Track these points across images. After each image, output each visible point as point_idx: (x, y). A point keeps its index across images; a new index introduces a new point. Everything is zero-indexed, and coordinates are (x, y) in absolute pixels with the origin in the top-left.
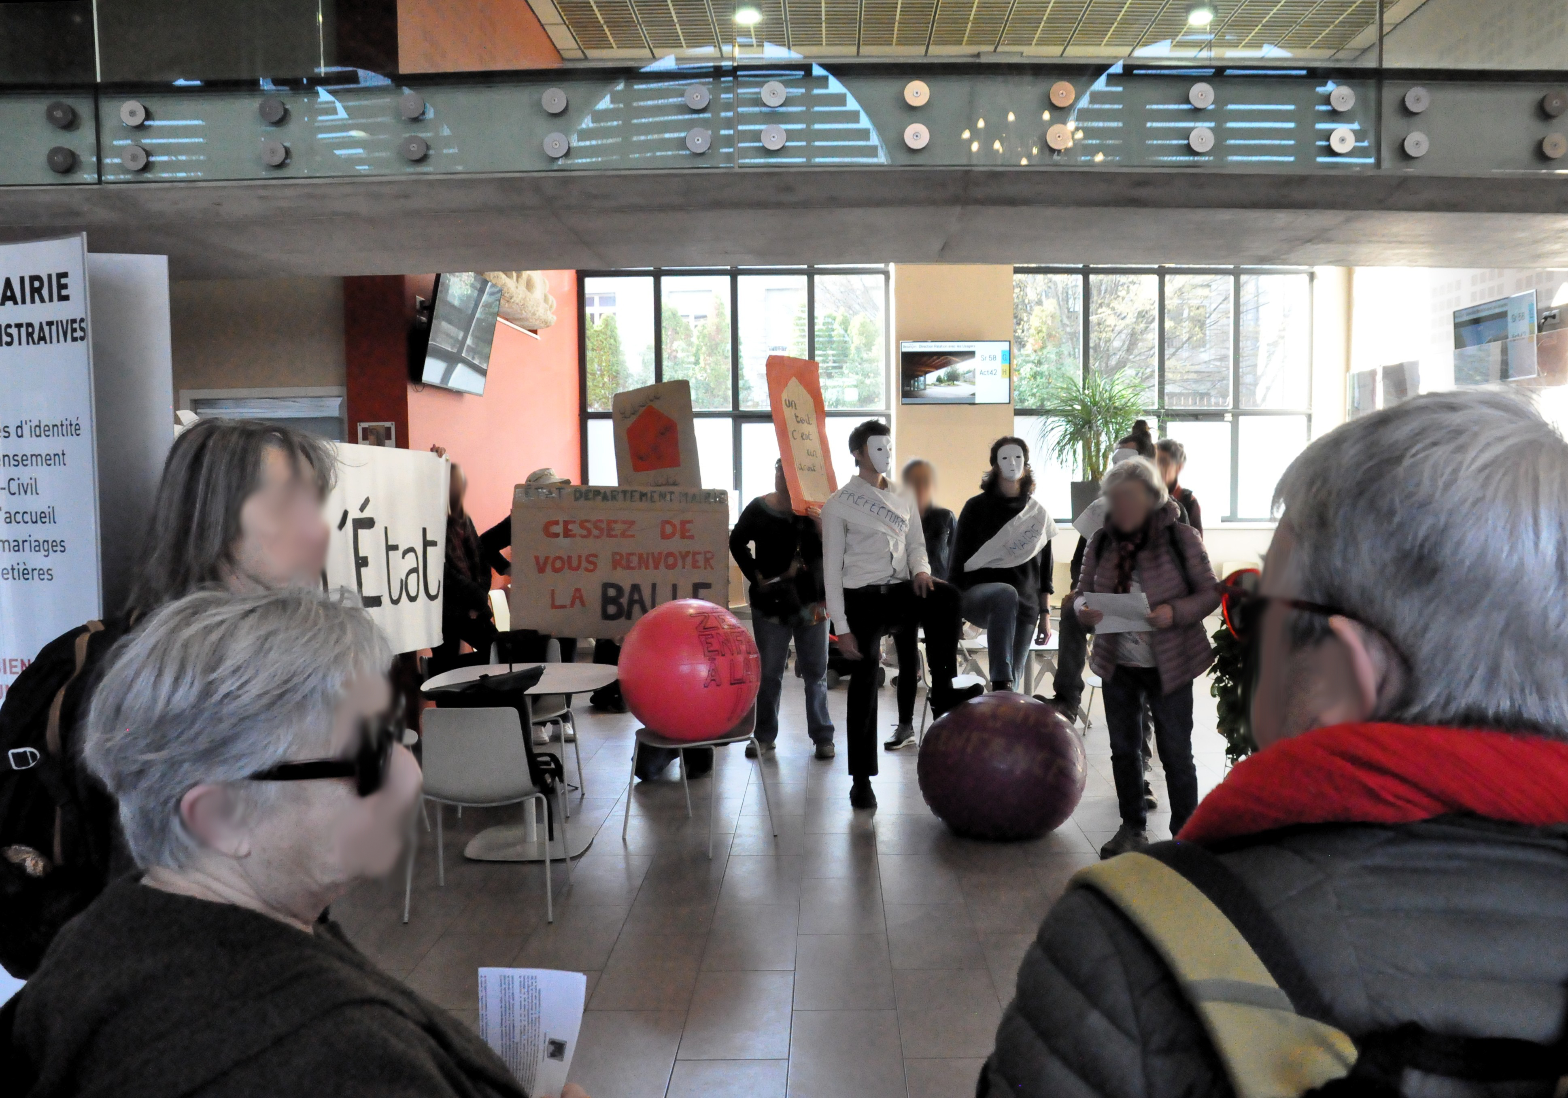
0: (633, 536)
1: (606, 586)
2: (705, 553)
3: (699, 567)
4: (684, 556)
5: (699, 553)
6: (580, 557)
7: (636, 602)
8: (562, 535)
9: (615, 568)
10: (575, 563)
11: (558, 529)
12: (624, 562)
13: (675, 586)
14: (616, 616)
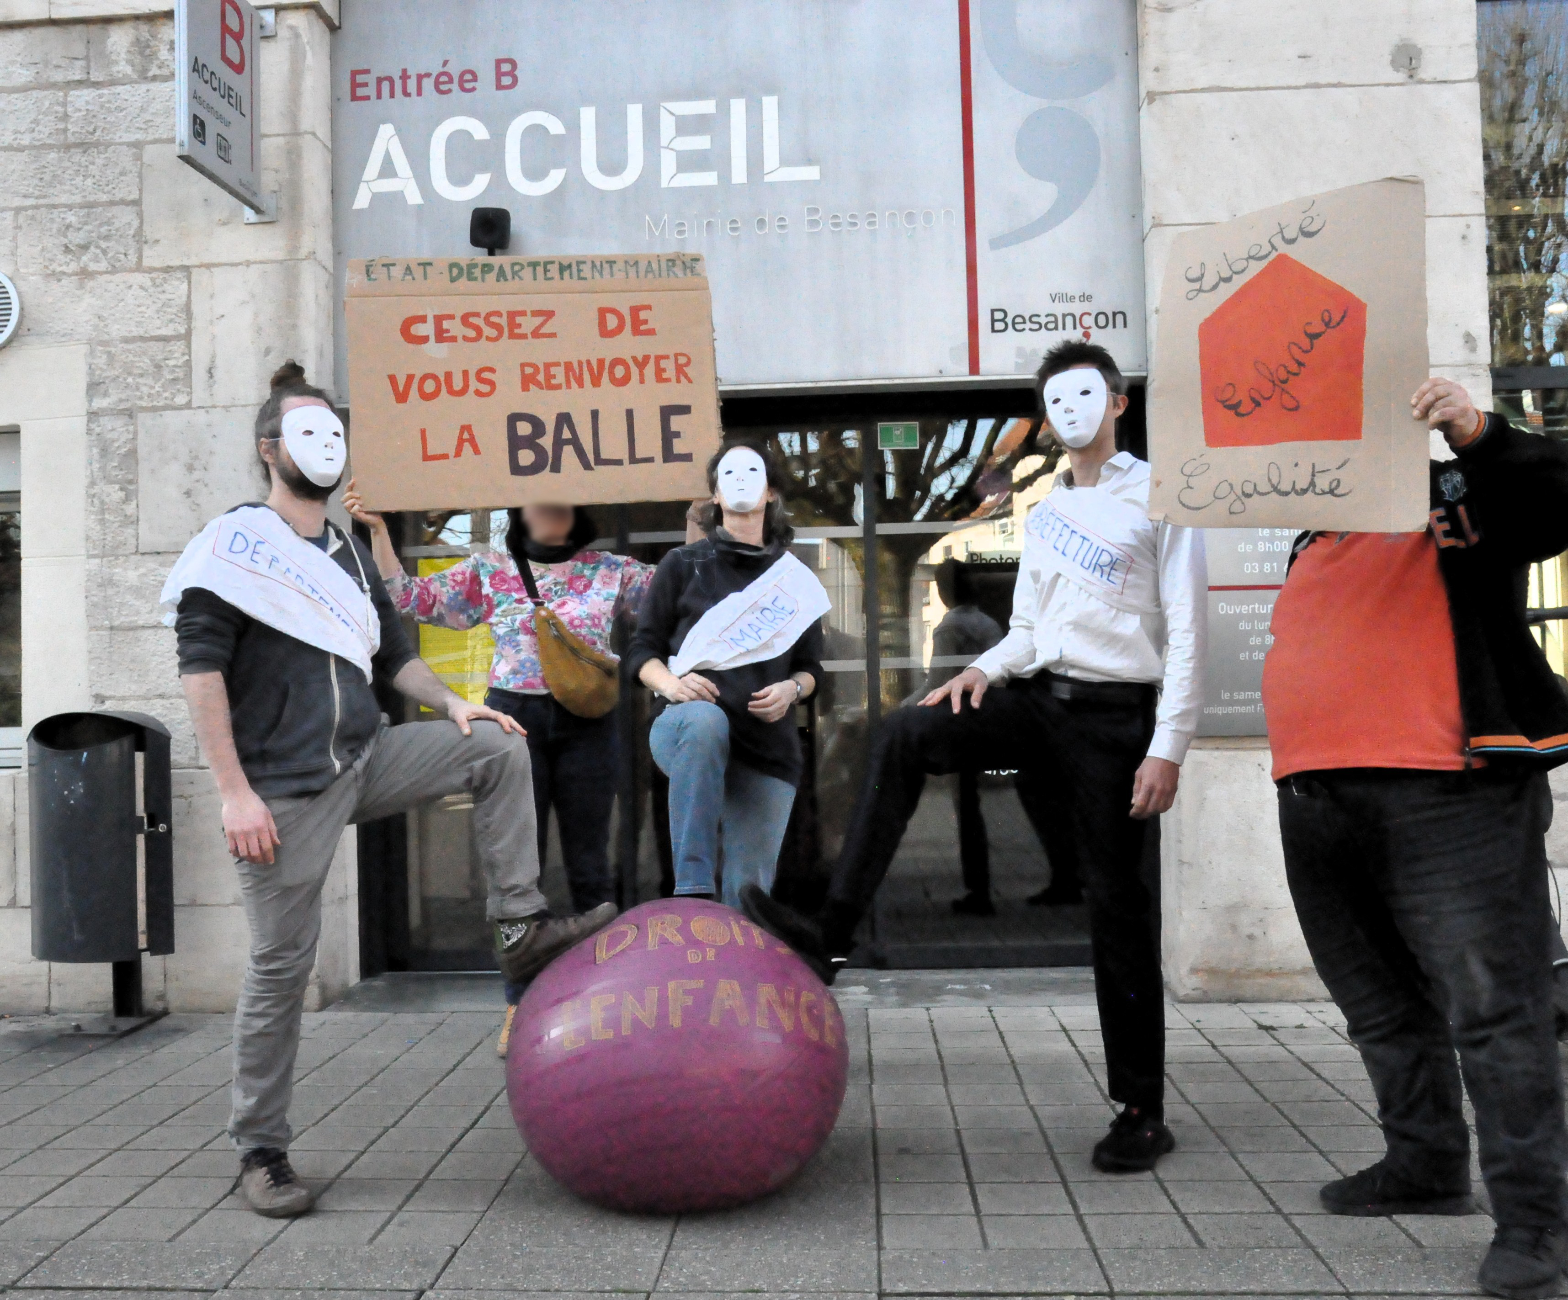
0: (553, 335)
1: (513, 419)
2: (676, 355)
3: (668, 380)
4: (642, 364)
5: (666, 357)
6: (465, 373)
7: (567, 442)
8: (432, 338)
9: (525, 388)
10: (458, 384)
11: (426, 329)
12: (541, 377)
13: (630, 414)
14: (535, 469)
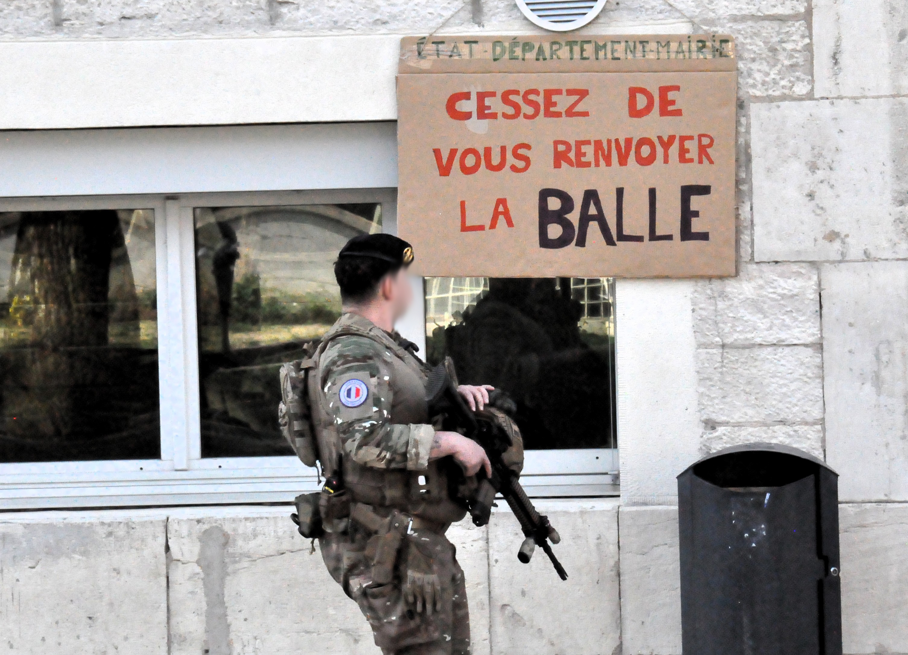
0: (585, 114)
1: (545, 194)
2: (700, 136)
3: (691, 160)
4: (666, 145)
5: (691, 138)
6: (503, 149)
7: (593, 218)
8: (475, 115)
9: (557, 165)
10: (496, 160)
11: (470, 106)
12: (572, 155)
13: (652, 192)
14: (562, 242)
